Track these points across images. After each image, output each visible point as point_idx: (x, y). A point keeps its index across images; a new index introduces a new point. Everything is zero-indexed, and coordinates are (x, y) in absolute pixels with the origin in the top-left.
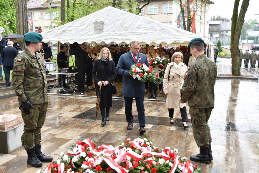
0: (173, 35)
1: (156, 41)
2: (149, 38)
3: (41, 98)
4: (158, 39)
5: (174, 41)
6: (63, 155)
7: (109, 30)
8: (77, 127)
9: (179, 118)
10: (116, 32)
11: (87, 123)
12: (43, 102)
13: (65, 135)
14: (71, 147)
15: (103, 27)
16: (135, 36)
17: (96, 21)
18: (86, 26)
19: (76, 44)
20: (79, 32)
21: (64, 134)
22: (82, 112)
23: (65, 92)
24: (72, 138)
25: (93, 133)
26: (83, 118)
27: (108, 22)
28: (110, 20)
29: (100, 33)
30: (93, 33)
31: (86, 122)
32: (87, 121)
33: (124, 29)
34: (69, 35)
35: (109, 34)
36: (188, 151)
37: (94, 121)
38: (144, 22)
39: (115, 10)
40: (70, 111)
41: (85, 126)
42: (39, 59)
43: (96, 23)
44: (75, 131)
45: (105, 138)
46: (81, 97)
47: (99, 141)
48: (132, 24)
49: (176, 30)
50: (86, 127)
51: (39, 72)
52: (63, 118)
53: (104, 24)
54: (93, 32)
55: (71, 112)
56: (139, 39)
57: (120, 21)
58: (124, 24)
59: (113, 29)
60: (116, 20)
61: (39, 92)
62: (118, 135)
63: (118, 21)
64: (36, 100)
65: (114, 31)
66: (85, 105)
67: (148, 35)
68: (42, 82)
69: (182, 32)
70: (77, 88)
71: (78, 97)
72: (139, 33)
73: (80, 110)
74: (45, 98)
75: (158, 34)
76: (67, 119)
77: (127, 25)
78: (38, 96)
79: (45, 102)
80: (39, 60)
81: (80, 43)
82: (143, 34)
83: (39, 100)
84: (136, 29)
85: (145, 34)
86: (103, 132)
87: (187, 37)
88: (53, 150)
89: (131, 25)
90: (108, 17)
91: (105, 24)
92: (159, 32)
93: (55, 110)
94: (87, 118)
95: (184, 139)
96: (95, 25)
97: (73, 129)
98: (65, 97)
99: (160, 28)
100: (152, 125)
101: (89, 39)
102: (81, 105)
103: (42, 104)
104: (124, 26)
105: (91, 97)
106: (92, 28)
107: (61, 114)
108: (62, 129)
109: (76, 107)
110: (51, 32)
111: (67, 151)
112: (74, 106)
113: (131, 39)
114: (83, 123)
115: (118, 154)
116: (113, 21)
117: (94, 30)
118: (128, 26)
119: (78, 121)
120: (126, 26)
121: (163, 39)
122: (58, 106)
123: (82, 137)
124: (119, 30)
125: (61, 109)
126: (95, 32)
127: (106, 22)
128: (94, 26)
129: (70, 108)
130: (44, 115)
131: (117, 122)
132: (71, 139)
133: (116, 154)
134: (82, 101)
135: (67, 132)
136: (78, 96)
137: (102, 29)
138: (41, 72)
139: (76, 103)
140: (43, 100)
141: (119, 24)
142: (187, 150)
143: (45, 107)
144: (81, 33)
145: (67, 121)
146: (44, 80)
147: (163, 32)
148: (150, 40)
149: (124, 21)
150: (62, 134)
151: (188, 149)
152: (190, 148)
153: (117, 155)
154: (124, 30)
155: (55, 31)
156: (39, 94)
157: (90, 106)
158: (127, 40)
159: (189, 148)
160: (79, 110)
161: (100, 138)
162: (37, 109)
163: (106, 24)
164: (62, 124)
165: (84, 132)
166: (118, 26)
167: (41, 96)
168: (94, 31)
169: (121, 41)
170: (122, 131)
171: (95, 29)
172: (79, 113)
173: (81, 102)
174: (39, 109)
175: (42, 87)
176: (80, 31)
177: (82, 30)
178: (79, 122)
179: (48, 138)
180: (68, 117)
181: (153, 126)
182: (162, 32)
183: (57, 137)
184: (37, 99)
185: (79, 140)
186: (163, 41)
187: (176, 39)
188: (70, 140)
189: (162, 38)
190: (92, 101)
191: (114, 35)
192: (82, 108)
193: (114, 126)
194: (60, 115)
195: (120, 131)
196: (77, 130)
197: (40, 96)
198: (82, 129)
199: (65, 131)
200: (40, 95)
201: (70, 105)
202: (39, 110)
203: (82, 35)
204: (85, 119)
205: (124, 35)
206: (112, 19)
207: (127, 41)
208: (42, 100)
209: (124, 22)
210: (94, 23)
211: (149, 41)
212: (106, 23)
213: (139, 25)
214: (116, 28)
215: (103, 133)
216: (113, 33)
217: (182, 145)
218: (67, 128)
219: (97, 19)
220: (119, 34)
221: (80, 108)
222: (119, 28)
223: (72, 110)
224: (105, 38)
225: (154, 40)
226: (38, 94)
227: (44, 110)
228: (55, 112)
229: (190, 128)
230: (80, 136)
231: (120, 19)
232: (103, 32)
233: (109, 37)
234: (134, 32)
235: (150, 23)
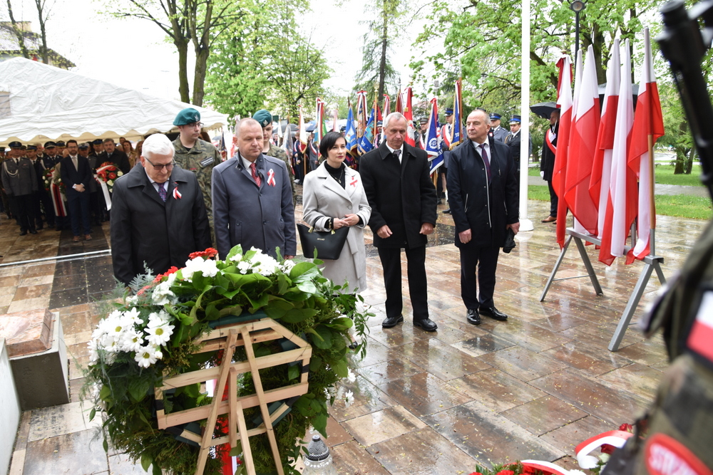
2: (122, 123)
4: (142, 124)
7: (25, 110)
10: (43, 115)
15: (9, 104)
16: (90, 121)
27: (21, 92)
28: (26, 88)
33: (62, 107)
35: (28, 119)
38: (107, 91)
39: (37, 66)
48: (82, 95)
53: (11, 96)
56: (102, 126)
57: (52, 90)
58: (63, 96)
59: (37, 108)
60: (40, 88)
63: (46, 91)
65: (38, 112)
67: (119, 116)
72: (101, 114)
75: (140, 114)
77: (69, 99)
82: (108, 115)
84: (90, 106)
85: (112, 114)
89: (79, 97)
90: (19, 82)
91: (13, 97)
92: (143, 110)
99: (142, 103)
104: (64, 99)
113: (82, 128)
116: (34, 90)
118: (72, 100)
120: (68, 101)
121: (152, 122)
124: (51, 110)
127: (15, 91)
137: (8, 109)
141: (50, 96)
147: (151, 110)
148: (125, 127)
149: (62, 90)
154: (63, 109)
158: (74, 129)
163: (15, 96)
166: (49, 102)
169: (59, 132)
182: (149, 109)
186: (154, 127)
189: (149, 120)
191: (41, 121)
205: (64, 120)
206: (30, 85)
207: (74, 132)
209: (61, 92)
211: (123, 129)
212: (15, 94)
213: (98, 97)
214: (43, 105)
220: (52, 118)
222: (50, 105)
231: (50, 86)
232: (11, 115)
233: (29, 125)
234: (88, 111)
235: (120, 93)
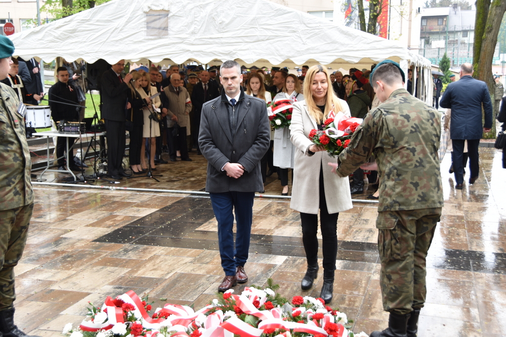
0: (334, 42)
1: (293, 57)
2: (277, 50)
3: (16, 193)
4: (300, 53)
5: (336, 58)
6: (71, 332)
7: (181, 31)
8: (105, 262)
9: (349, 241)
10: (197, 36)
11: (130, 252)
12: (21, 205)
13: (75, 284)
14: (90, 312)
15: (167, 22)
16: (243, 46)
17: (149, 7)
18: (126, 20)
19: (101, 63)
20: (108, 35)
21: (74, 279)
22: (116, 228)
23: (75, 180)
24: (92, 289)
25: (143, 276)
26: (120, 242)
27: (180, 11)
28: (184, 7)
29: (160, 38)
30: (143, 38)
31: (126, 251)
32: (130, 248)
33: (217, 28)
34: (85, 42)
35: (183, 41)
36: (371, 317)
37: (147, 249)
38: (265, 12)
40: (87, 226)
41: (124, 259)
42: (8, 99)
43: (150, 13)
44: (100, 272)
45: (172, 289)
46: (114, 191)
47: (158, 295)
48: (238, 16)
49: (342, 32)
50: (127, 262)
51: (9, 131)
52: (71, 241)
53: (169, 15)
54: (143, 35)
55: (90, 228)
56: (255, 53)
57: (209, 9)
58: (218, 17)
59: (192, 29)
60: (198, 6)
61: (13, 180)
62: (203, 280)
63: (202, 10)
64: (5, 201)
65: (193, 33)
66: (125, 211)
67: (275, 42)
68: (17, 155)
69: (356, 37)
70: (105, 170)
71: (106, 192)
72: (255, 39)
73: (112, 223)
74: (27, 195)
75: (299, 40)
76: (79, 244)
77: (224, 19)
78: (10, 191)
79: (26, 204)
80: (7, 103)
81: (112, 61)
82: (263, 40)
83: (12, 199)
84: (246, 29)
85: (268, 39)
86: (168, 273)
87: (368, 46)
88: (44, 321)
89: (235, 18)
91: (172, 16)
92: (302, 36)
93: (49, 223)
94: (129, 241)
95: (362, 290)
96: (148, 17)
97: (95, 269)
98: (75, 191)
99: (302, 27)
100: (285, 258)
101: (133, 51)
102: (114, 209)
103: (20, 209)
104: (219, 20)
105: (138, 191)
106: (141, 26)
107: (66, 232)
108: (68, 269)
109: (102, 216)
110: (38, 32)
111: (81, 321)
112: (99, 212)
113: (234, 54)
114: (119, 253)
115: (203, 326)
116: (192, 9)
117: (146, 29)
118: (227, 21)
119: (108, 248)
120: (223, 22)
121: (312, 51)
122: (59, 213)
123: (117, 288)
124: (205, 31)
125: (65, 220)
126: (147, 36)
127: (174, 10)
128: (145, 22)
129: (87, 217)
130: (22, 235)
131: (201, 251)
132: (90, 292)
133: (199, 327)
134: (117, 202)
135: (80, 276)
136: (108, 189)
137: (166, 29)
138: (14, 133)
139: (102, 206)
140: (22, 200)
141: (206, 16)
142: (368, 316)
143: (26, 215)
144: (113, 37)
145: (80, 250)
146: (24, 152)
147: (312, 36)
148: (281, 56)
149: (218, 10)
150: (69, 280)
151: (370, 313)
152: (376, 312)
153: (200, 330)
154: (218, 31)
155: (50, 30)
156: (13, 186)
157: (136, 213)
158: (227, 54)
159: (373, 310)
160: (109, 223)
161: (159, 288)
162: (8, 220)
163: (174, 15)
164: (69, 257)
165: (122, 274)
166: (204, 22)
167: (18, 189)
168: (144, 33)
170: (213, 270)
171: (148, 27)
172: (110, 230)
173: (114, 202)
174: (12, 221)
175: (18, 169)
176: (112, 33)
177: (116, 29)
178: (109, 252)
179: (33, 290)
180: (82, 240)
181: (287, 260)
182: (309, 36)
183: (55, 287)
184: (6, 197)
185: (109, 293)
186: (312, 58)
187: (341, 52)
188: (88, 294)
189: (308, 49)
190: (142, 200)
191: (194, 43)
192: (116, 219)
193: (195, 260)
194: (62, 234)
195: (208, 273)
196: (105, 270)
197: (14, 190)
198: (117, 268)
199: (76, 274)
200: (15, 188)
201: (86, 211)
202: (12, 223)
203: (117, 41)
204: (124, 243)
205: (217, 43)
206: (189, 3)
207: (226, 57)
208: (19, 200)
209: (217, 12)
210: (145, 12)
211: (278, 58)
212: (174, 12)
213: (254, 19)
214: (198, 26)
215: (167, 277)
216: (192, 39)
217: (357, 304)
218: (81, 265)
219: (152, 5)
220: (206, 40)
221: (111, 217)
222: (205, 25)
223: (92, 221)
224: (173, 49)
225: (290, 55)
226: (9, 185)
227: (22, 224)
228: (52, 227)
229: (375, 264)
230: (112, 283)
231: (207, 4)
232: (168, 35)
233: (183, 46)
234: (242, 35)
235: (279, 15)
